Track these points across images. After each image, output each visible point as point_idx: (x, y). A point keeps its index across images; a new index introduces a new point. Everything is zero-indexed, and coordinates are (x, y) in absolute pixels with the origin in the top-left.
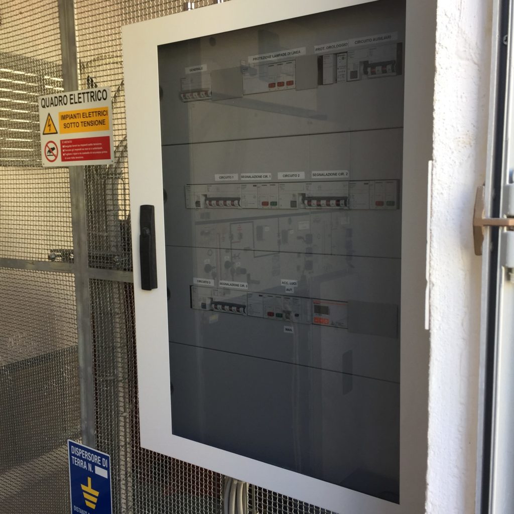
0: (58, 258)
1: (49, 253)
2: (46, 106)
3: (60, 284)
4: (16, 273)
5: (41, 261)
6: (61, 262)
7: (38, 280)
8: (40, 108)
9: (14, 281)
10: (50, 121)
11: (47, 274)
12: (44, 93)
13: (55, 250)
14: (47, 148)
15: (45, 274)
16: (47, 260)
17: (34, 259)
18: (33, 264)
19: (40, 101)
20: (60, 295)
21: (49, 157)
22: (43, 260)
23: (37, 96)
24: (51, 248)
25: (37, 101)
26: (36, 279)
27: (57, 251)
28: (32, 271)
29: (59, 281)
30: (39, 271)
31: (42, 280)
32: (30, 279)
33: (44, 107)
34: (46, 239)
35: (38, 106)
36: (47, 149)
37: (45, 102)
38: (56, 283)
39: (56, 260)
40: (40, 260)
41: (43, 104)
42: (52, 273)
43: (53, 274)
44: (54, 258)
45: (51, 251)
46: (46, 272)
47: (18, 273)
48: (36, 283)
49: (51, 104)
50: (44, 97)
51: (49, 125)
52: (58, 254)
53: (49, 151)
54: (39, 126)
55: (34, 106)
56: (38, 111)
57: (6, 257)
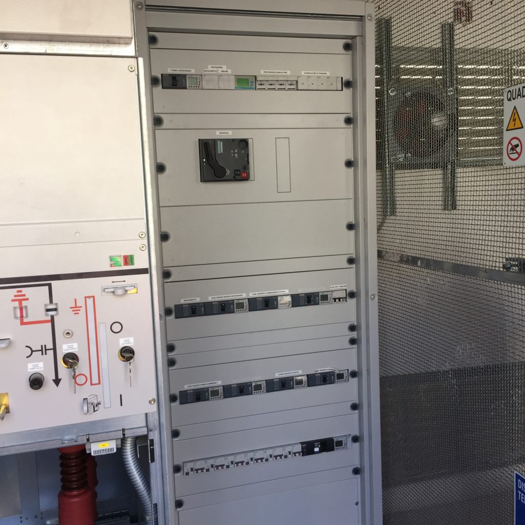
0: (514, 268)
1: (504, 261)
2: (512, 99)
3: (515, 297)
4: (467, 280)
5: (495, 270)
6: (517, 272)
7: (491, 289)
8: (506, 101)
9: (465, 288)
10: (516, 114)
11: (501, 284)
12: (512, 84)
13: (510, 259)
14: (510, 145)
15: (498, 284)
16: (502, 269)
17: (487, 267)
18: (487, 273)
19: (505, 94)
20: (514, 309)
21: (511, 156)
22: (497, 269)
23: (502, 89)
24: (507, 256)
25: (502, 95)
26: (488, 289)
27: (514, 260)
28: (484, 280)
29: (513, 294)
30: (491, 280)
31: (494, 290)
32: (482, 288)
33: (509, 100)
34: (501, 246)
35: (503, 100)
36: (510, 147)
37: (512, 95)
38: (510, 295)
39: (511, 270)
40: (493, 268)
41: (509, 96)
42: (506, 284)
43: (507, 286)
44: (510, 268)
45: (507, 259)
46: (499, 283)
47: (469, 280)
48: (488, 293)
49: (518, 95)
50: (511, 89)
51: (515, 120)
52: (514, 263)
53: (512, 149)
54: (503, 121)
55: (500, 101)
56: (502, 105)
57: (459, 262)
